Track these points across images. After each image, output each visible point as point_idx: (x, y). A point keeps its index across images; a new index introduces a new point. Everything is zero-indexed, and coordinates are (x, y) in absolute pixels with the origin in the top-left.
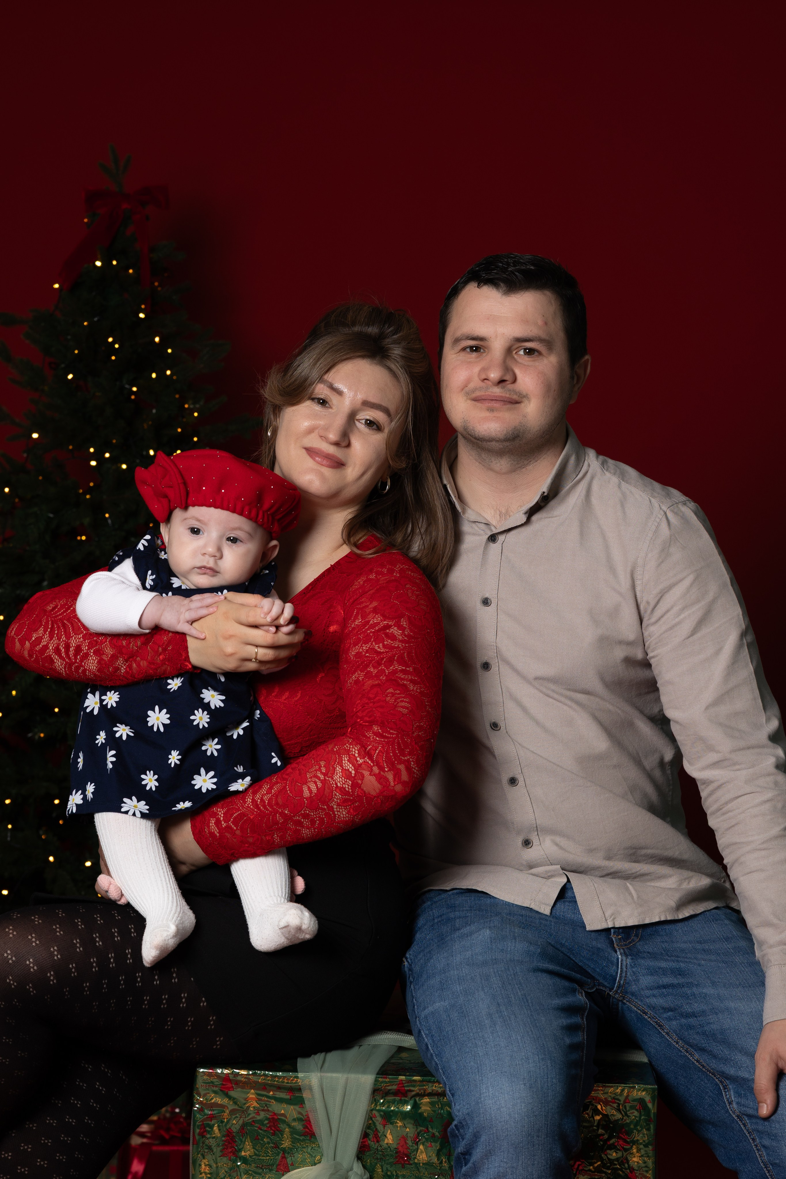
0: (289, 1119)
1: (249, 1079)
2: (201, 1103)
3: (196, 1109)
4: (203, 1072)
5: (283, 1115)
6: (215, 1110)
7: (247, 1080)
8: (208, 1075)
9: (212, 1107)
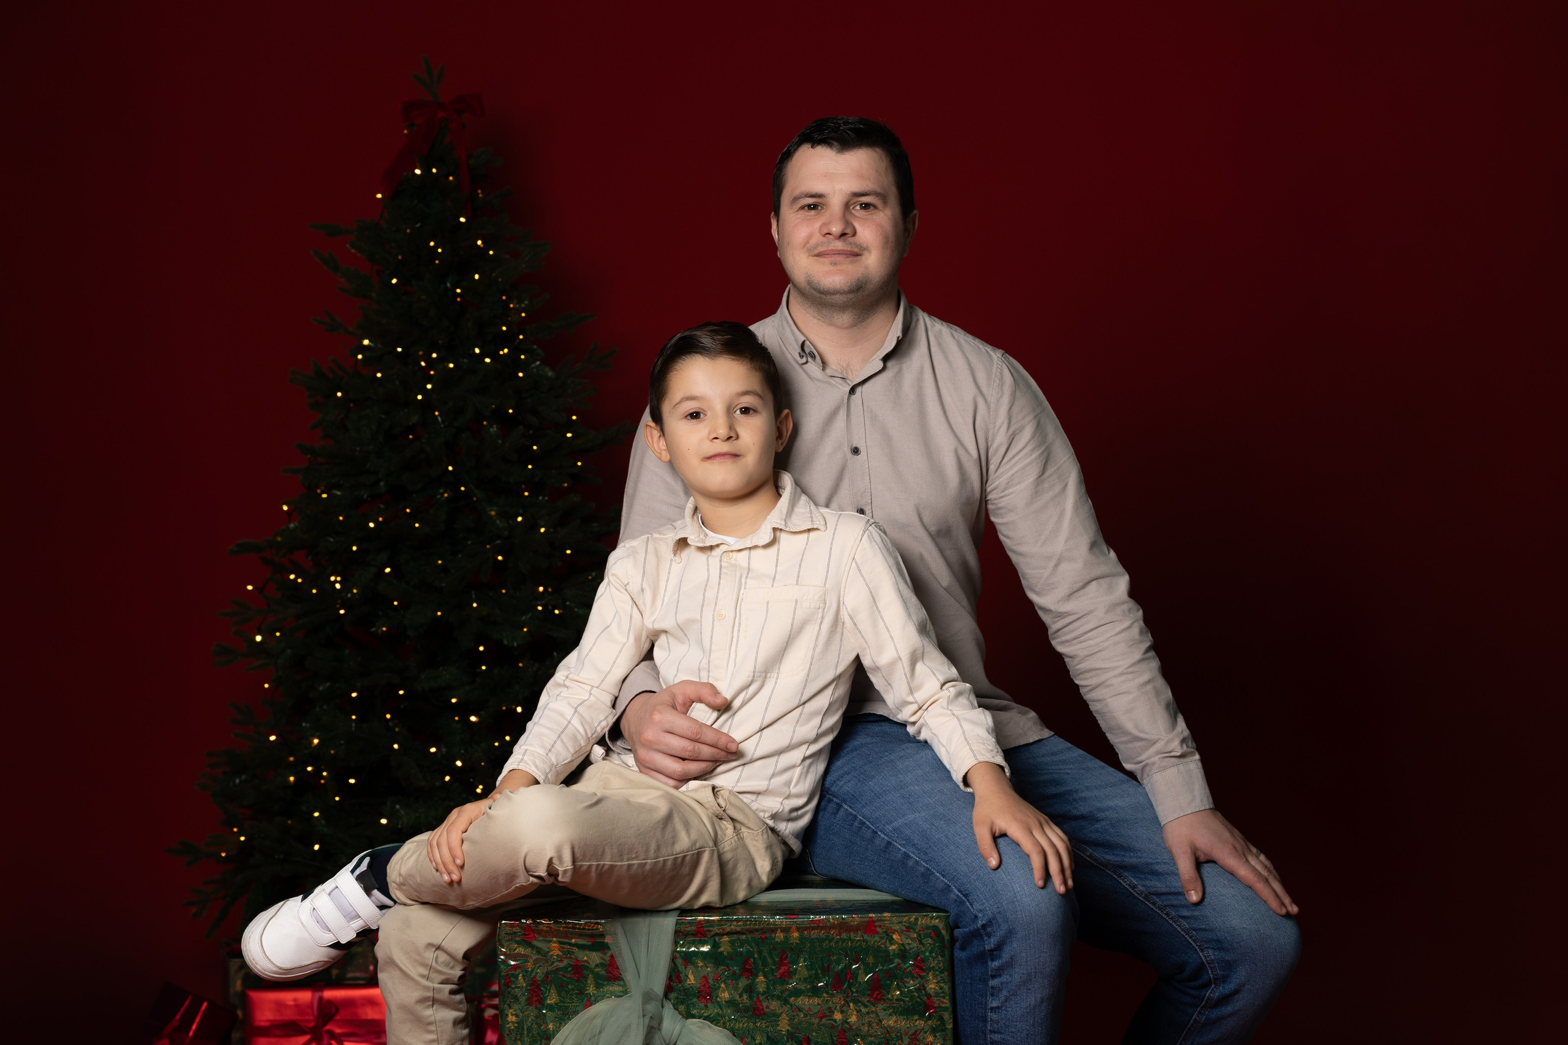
0: (593, 965)
1: (550, 928)
2: (504, 954)
3: (500, 960)
4: (505, 923)
5: (586, 961)
6: (519, 960)
7: (548, 929)
8: (510, 927)
9: (516, 958)
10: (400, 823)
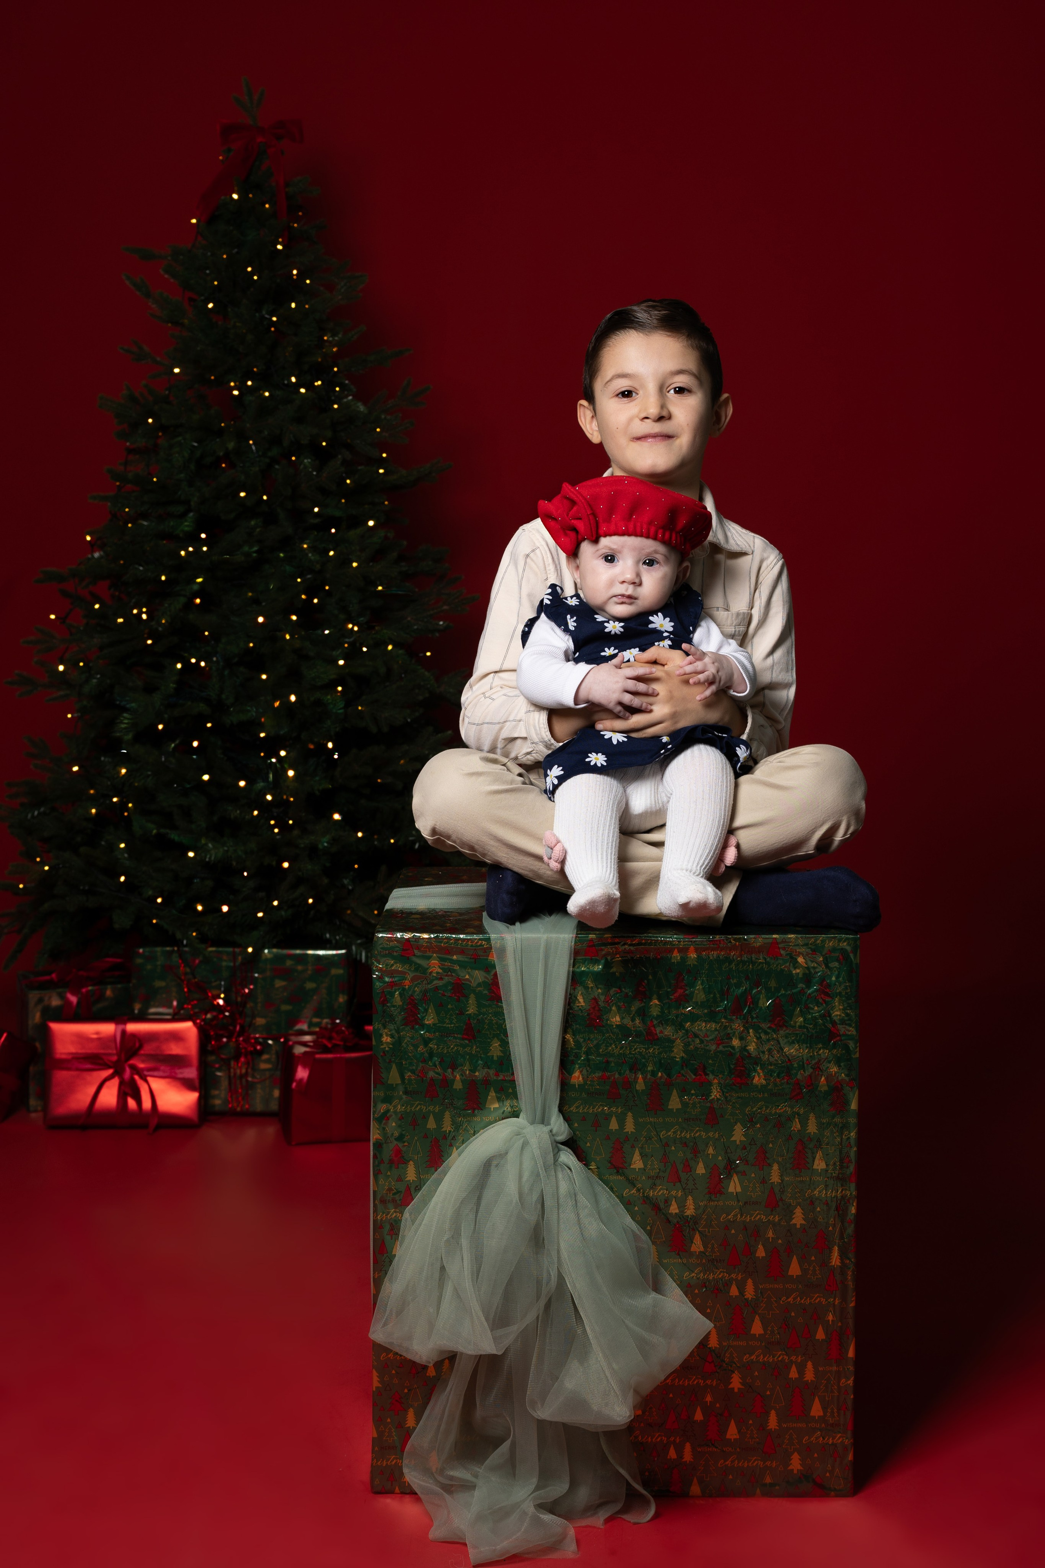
0: (474, 984)
1: (431, 943)
2: (380, 970)
3: (375, 976)
4: (382, 937)
5: (467, 980)
6: (396, 977)
7: (429, 944)
8: (387, 941)
9: (392, 974)
10: (208, 856)
